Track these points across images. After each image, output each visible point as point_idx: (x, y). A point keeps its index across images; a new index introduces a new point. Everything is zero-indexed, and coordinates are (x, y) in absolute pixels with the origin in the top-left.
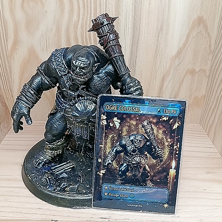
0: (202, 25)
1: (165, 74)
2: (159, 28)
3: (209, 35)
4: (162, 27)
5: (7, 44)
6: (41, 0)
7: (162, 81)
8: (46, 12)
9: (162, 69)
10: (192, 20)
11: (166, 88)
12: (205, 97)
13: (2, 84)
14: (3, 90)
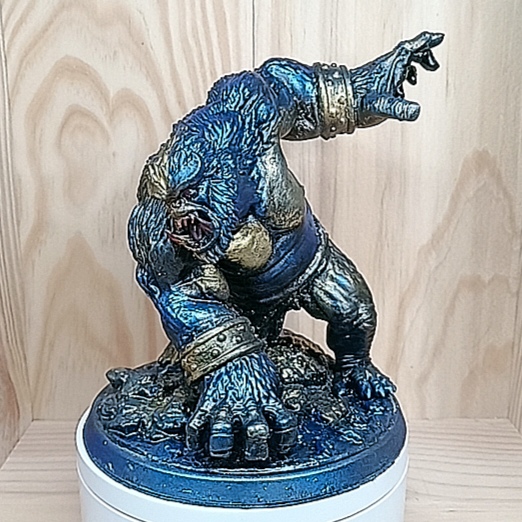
0: (487, 170)
2: (382, 183)
3: (506, 193)
4: (389, 178)
5: (18, 230)
6: (103, 129)
7: (400, 308)
8: (114, 155)
9: (398, 279)
10: (462, 160)
11: (411, 326)
12: (513, 348)
13: (3, 327)
14: (5, 342)
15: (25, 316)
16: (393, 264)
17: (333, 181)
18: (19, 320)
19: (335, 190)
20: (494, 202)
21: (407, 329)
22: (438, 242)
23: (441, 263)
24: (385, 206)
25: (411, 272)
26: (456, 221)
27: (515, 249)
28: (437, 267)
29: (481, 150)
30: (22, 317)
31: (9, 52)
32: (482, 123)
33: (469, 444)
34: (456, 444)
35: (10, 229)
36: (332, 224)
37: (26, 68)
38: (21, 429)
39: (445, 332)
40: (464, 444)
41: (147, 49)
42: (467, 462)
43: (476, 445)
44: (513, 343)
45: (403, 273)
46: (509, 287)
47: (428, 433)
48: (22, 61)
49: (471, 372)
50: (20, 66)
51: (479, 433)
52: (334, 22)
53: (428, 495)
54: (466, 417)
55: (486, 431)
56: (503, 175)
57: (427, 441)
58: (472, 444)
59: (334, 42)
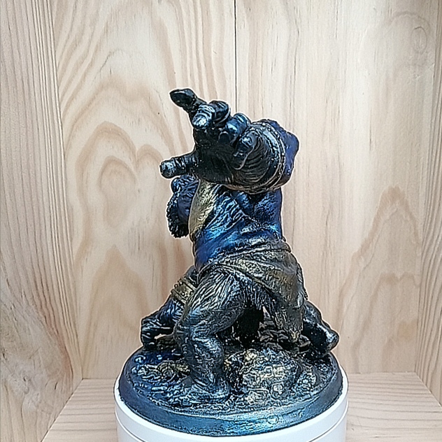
0: (398, 201)
1: (343, 284)
2: (327, 210)
3: (412, 217)
4: (331, 207)
5: (71, 244)
6: (131, 174)
7: (340, 296)
8: (139, 191)
9: (339, 276)
10: (381, 194)
11: (348, 308)
12: (418, 323)
13: (61, 314)
14: (62, 324)
15: (76, 305)
16: (334, 266)
17: (293, 209)
18: (72, 308)
19: (294, 215)
20: (403, 223)
21: (345, 311)
22: (365, 251)
23: (367, 265)
24: (329, 226)
25: (347, 272)
26: (377, 236)
27: (417, 255)
28: (365, 268)
29: (394, 187)
30: (75, 306)
31: (64, 119)
32: (395, 168)
33: (388, 390)
34: (380, 390)
35: (66, 244)
36: (292, 238)
37: (76, 131)
38: (75, 385)
39: (371, 312)
40: (385, 390)
41: (162, 117)
42: (387, 402)
43: (394, 391)
44: (418, 320)
45: (342, 273)
46: (414, 282)
47: (360, 383)
48: (73, 126)
49: (390, 340)
50: (72, 129)
51: (396, 382)
52: (292, 99)
53: (361, 426)
54: (386, 372)
55: (400, 381)
56: (410, 204)
57: (359, 389)
58: (391, 390)
59: (292, 113)
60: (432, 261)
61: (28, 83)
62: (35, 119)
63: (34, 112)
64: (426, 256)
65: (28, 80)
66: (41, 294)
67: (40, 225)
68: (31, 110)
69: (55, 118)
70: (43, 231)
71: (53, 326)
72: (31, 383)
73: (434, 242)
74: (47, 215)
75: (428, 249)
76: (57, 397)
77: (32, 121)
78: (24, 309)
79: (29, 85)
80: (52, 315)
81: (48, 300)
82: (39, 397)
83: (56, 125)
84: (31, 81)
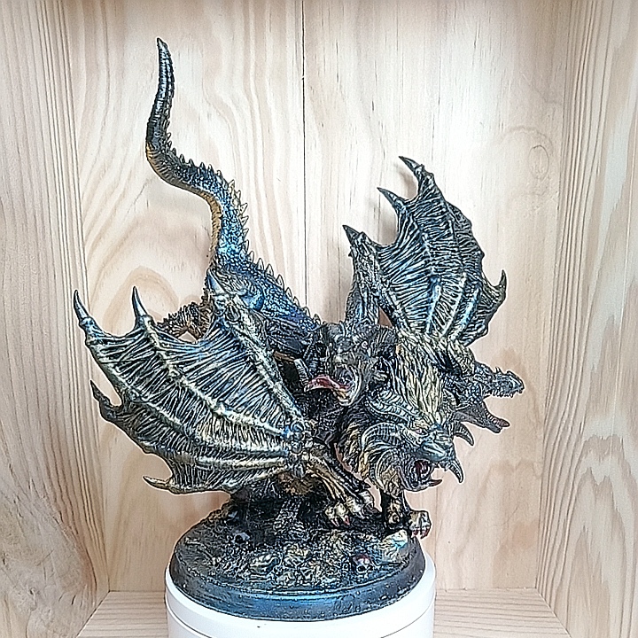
5: (97, 420)
12: (539, 524)
13: (81, 507)
14: (83, 521)
15: (102, 497)
18: (97, 501)
21: (444, 508)
23: (473, 450)
27: (539, 436)
28: (470, 453)
29: (507, 349)
30: (100, 499)
31: (89, 264)
33: (500, 612)
34: (490, 611)
35: (89, 420)
37: (104, 277)
38: (98, 599)
39: (478, 510)
42: (498, 628)
43: (506, 613)
44: (539, 520)
46: (534, 472)
48: (100, 272)
49: (502, 547)
50: (99, 276)
51: (510, 601)
54: (498, 587)
55: (516, 600)
57: (463, 609)
58: (503, 612)
60: (557, 445)
61: (42, 219)
62: (50, 264)
63: (50, 254)
64: (548, 439)
65: (42, 214)
66: (55, 483)
67: (55, 395)
68: (46, 253)
69: (78, 261)
70: (59, 404)
71: (71, 524)
72: (40, 597)
73: (559, 420)
74: (65, 383)
75: (552, 430)
76: (75, 614)
77: (47, 266)
78: (33, 501)
79: (43, 222)
80: (69, 510)
81: (64, 491)
82: (50, 614)
83: (79, 271)
84: (46, 216)
